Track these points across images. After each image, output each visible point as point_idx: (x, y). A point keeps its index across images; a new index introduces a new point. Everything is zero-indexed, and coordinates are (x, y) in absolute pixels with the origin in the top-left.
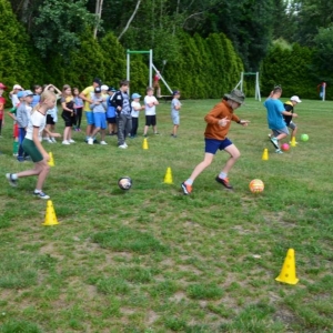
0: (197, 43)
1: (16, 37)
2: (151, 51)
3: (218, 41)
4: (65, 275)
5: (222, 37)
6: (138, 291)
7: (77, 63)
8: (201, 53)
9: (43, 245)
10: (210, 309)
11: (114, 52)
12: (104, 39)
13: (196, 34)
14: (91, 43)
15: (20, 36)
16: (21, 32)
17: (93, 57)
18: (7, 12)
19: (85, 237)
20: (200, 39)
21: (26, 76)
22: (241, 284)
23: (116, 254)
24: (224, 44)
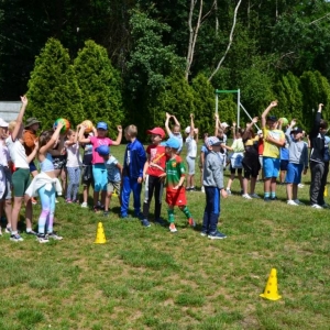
0: (290, 81)
1: (110, 81)
2: (239, 91)
3: (313, 79)
4: (83, 281)
5: (317, 75)
6: (136, 296)
7: (167, 104)
8: (295, 91)
9: (77, 259)
10: (188, 313)
11: (204, 92)
12: (194, 80)
13: (289, 73)
14: (182, 84)
15: (114, 79)
16: (115, 76)
17: (182, 97)
18: (103, 58)
19: (114, 255)
20: (294, 78)
21: (118, 116)
22: (227, 297)
23: (133, 269)
24: (320, 81)
